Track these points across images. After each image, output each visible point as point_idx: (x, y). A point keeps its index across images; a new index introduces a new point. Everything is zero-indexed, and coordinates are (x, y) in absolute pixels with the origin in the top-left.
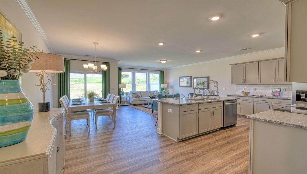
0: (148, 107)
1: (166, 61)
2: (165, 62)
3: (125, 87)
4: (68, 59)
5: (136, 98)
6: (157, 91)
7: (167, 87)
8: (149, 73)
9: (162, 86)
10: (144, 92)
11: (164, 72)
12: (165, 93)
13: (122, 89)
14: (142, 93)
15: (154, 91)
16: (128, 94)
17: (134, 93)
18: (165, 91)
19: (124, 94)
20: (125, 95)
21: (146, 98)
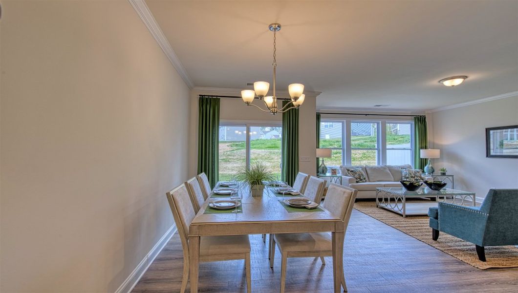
0: (401, 212)
1: (465, 77)
2: (458, 82)
3: (329, 156)
4: (217, 96)
5: (357, 182)
6: (410, 167)
7: (439, 157)
8: (385, 123)
9: (423, 154)
10: (374, 169)
11: (425, 118)
12: (433, 171)
13: (323, 161)
14: (369, 172)
15: (403, 168)
16: (337, 172)
17: (352, 171)
18: (432, 168)
19: (326, 172)
20: (328, 174)
21: (385, 186)
